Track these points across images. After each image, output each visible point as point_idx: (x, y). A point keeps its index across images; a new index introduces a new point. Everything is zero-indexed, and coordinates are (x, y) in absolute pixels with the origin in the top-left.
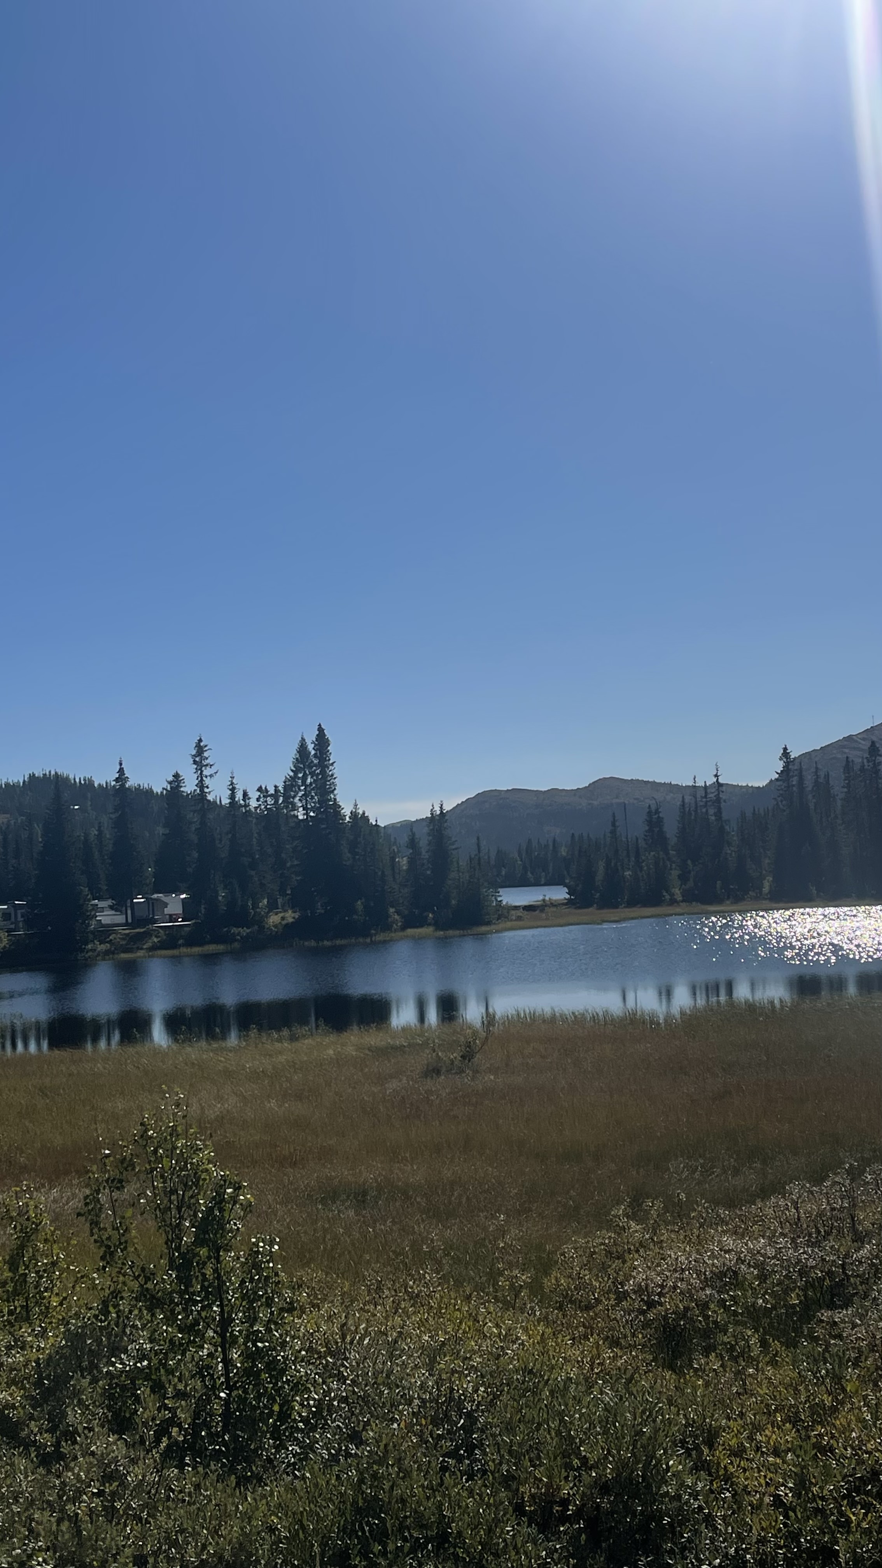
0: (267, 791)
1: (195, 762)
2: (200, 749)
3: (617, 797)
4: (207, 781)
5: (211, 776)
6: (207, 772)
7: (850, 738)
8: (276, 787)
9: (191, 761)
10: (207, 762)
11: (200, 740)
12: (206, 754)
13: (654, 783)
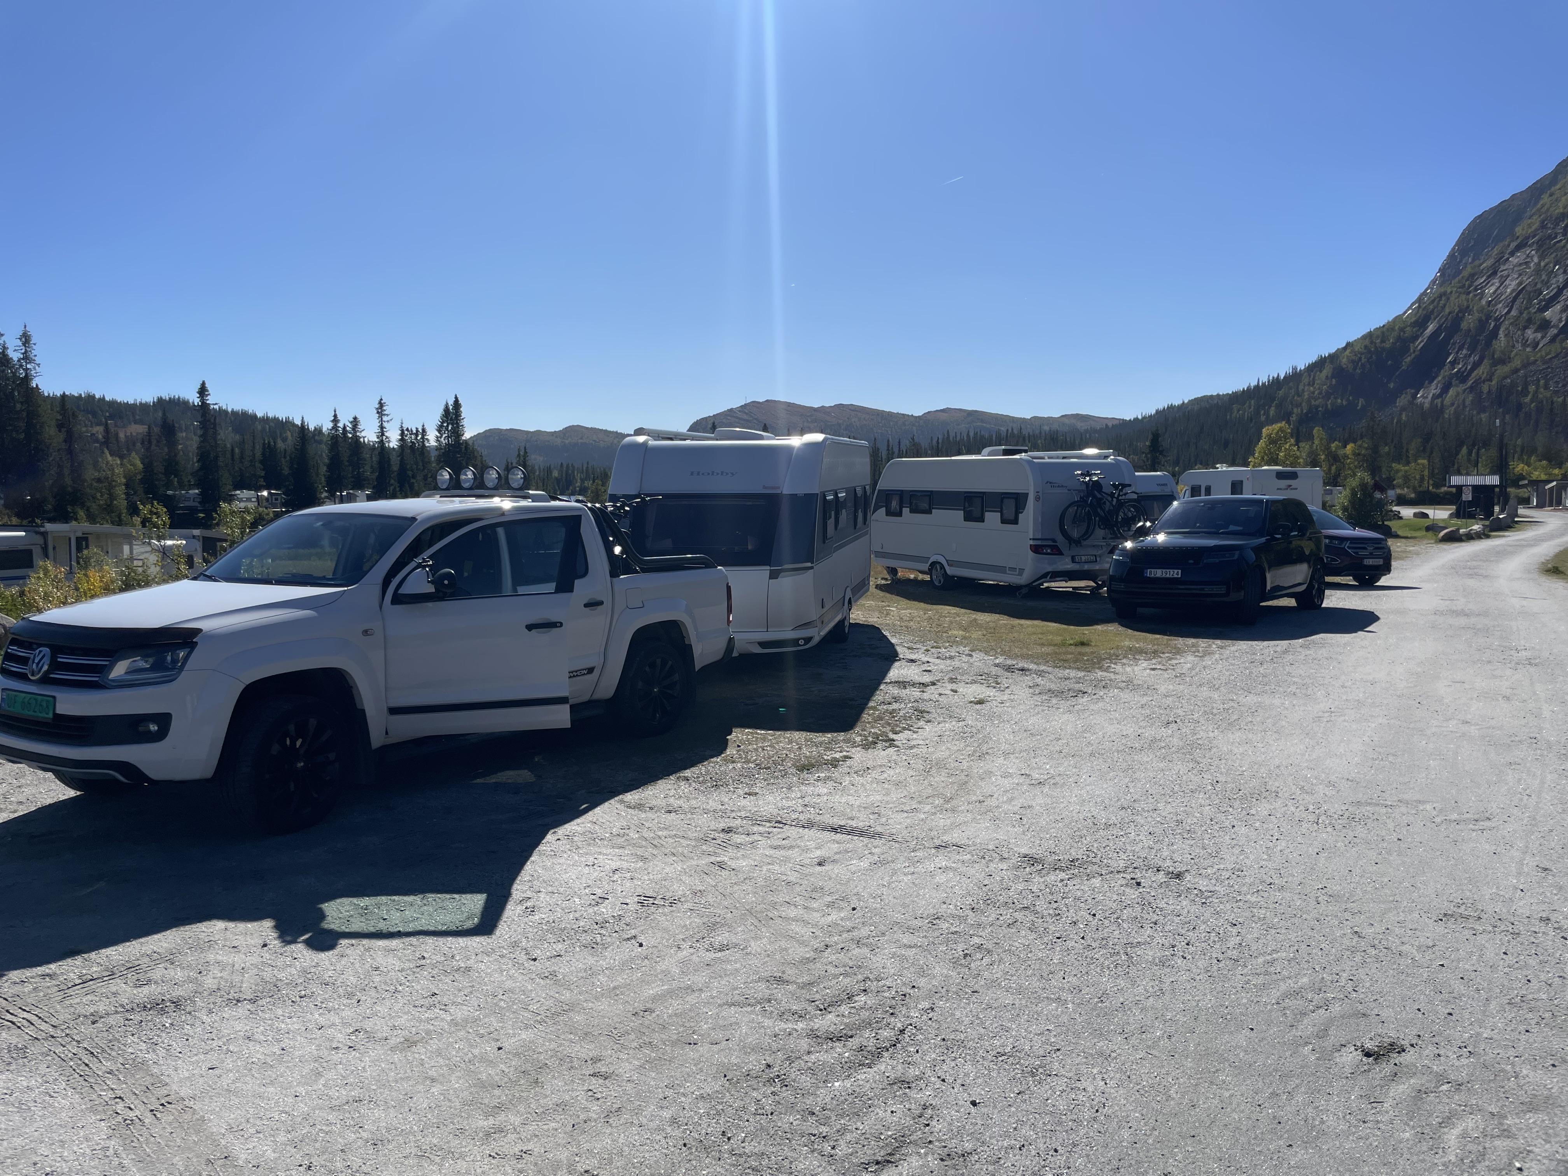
0: (412, 431)
1: (378, 412)
2: (381, 405)
3: (581, 439)
4: (385, 424)
5: (388, 421)
6: (385, 418)
7: (731, 410)
8: (417, 428)
9: (376, 412)
10: (385, 412)
11: (381, 399)
12: (384, 408)
13: (606, 431)
